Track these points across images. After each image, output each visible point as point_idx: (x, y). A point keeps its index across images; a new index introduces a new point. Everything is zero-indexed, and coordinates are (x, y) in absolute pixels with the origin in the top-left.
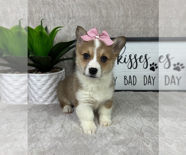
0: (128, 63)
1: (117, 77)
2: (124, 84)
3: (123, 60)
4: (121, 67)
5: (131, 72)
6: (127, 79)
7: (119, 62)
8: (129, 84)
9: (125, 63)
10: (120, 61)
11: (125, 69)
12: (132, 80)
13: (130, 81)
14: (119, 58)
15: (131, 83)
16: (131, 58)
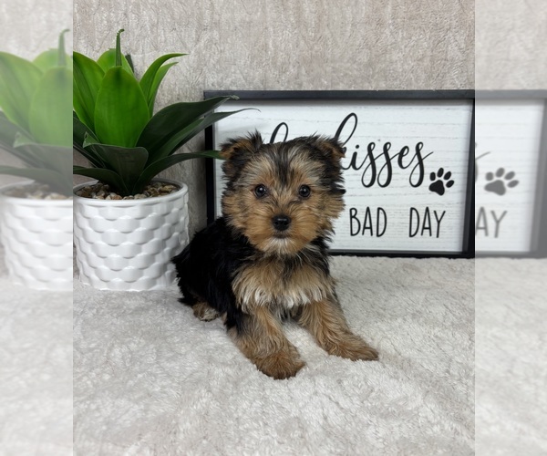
0: (362, 170)
2: (349, 232)
3: (350, 160)
5: (370, 195)
6: (357, 216)
8: (363, 234)
9: (355, 168)
11: (353, 188)
12: (374, 220)
13: (368, 225)
15: (369, 230)
16: (373, 152)
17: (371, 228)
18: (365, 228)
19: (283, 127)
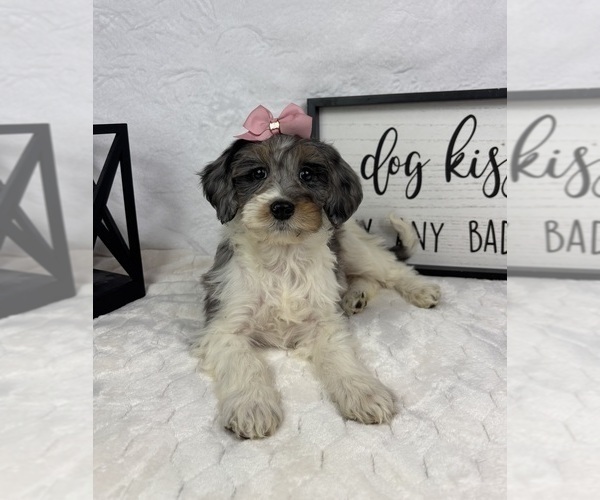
0: (483, 178)
1: (442, 225)
2: (469, 248)
3: (468, 167)
4: (460, 190)
5: (493, 207)
6: (478, 230)
7: (452, 174)
8: (485, 250)
9: (475, 176)
10: (456, 169)
11: (472, 198)
12: (498, 236)
13: (491, 240)
14: (453, 159)
15: (492, 246)
16: (496, 158)
17: (494, 244)
18: (487, 243)
19: (392, 132)
